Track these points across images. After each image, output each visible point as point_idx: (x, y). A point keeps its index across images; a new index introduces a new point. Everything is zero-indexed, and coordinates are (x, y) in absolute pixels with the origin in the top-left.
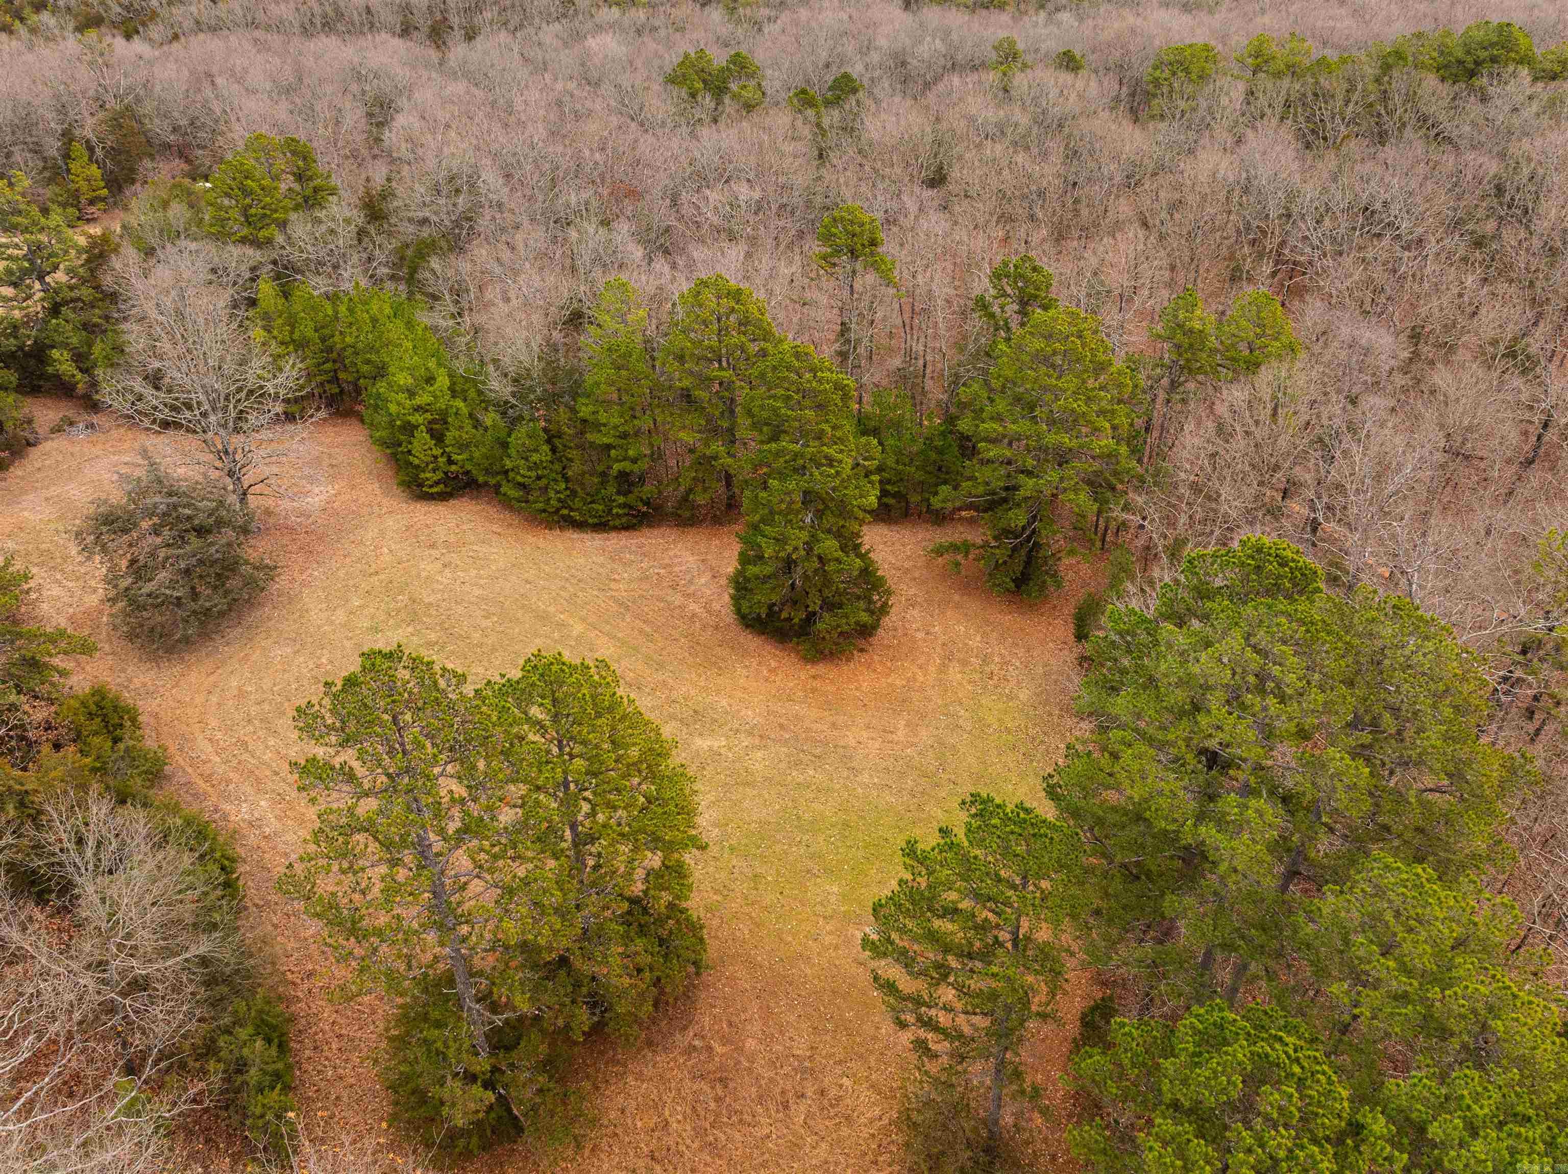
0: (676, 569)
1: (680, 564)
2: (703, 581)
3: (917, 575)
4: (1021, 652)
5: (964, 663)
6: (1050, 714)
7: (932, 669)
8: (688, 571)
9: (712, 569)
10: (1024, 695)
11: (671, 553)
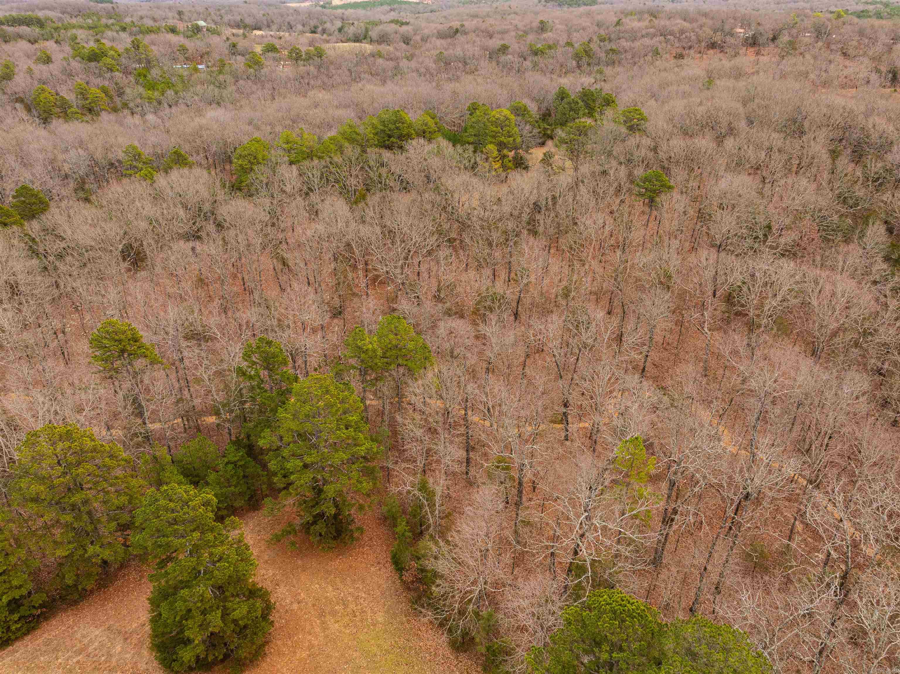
0: (90, 649)
1: (91, 641)
2: (118, 648)
3: (266, 558)
4: (359, 585)
5: (333, 613)
6: (402, 623)
7: (317, 630)
8: (102, 645)
9: (120, 633)
10: (380, 618)
11: (79, 636)
